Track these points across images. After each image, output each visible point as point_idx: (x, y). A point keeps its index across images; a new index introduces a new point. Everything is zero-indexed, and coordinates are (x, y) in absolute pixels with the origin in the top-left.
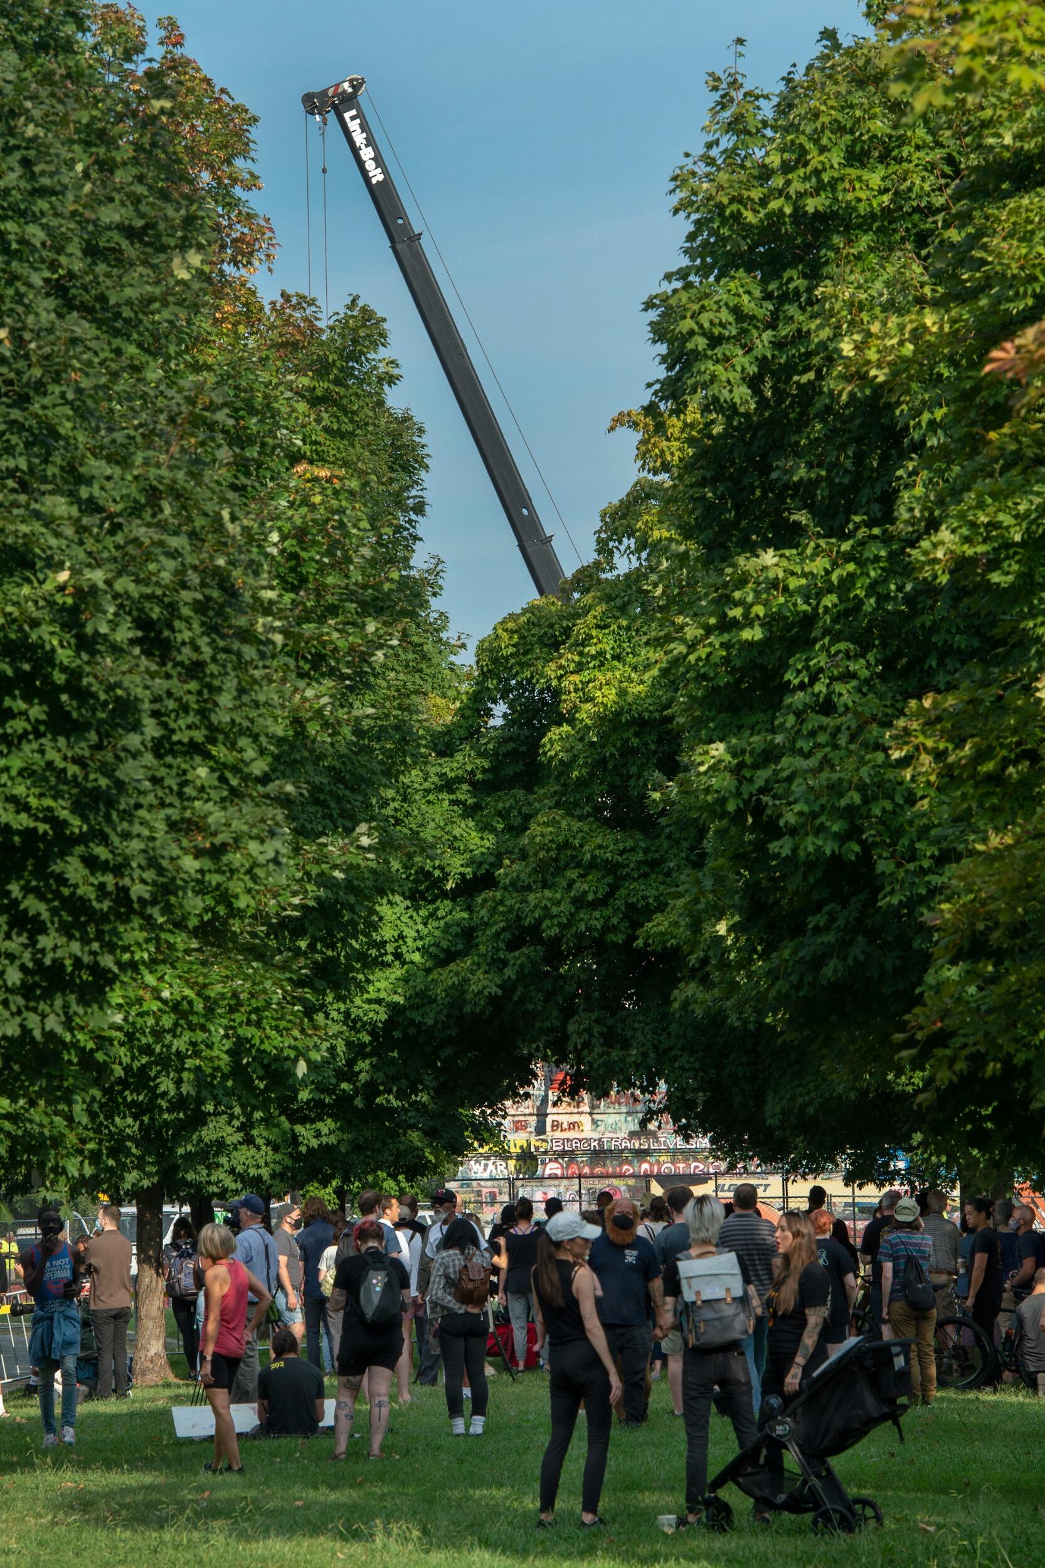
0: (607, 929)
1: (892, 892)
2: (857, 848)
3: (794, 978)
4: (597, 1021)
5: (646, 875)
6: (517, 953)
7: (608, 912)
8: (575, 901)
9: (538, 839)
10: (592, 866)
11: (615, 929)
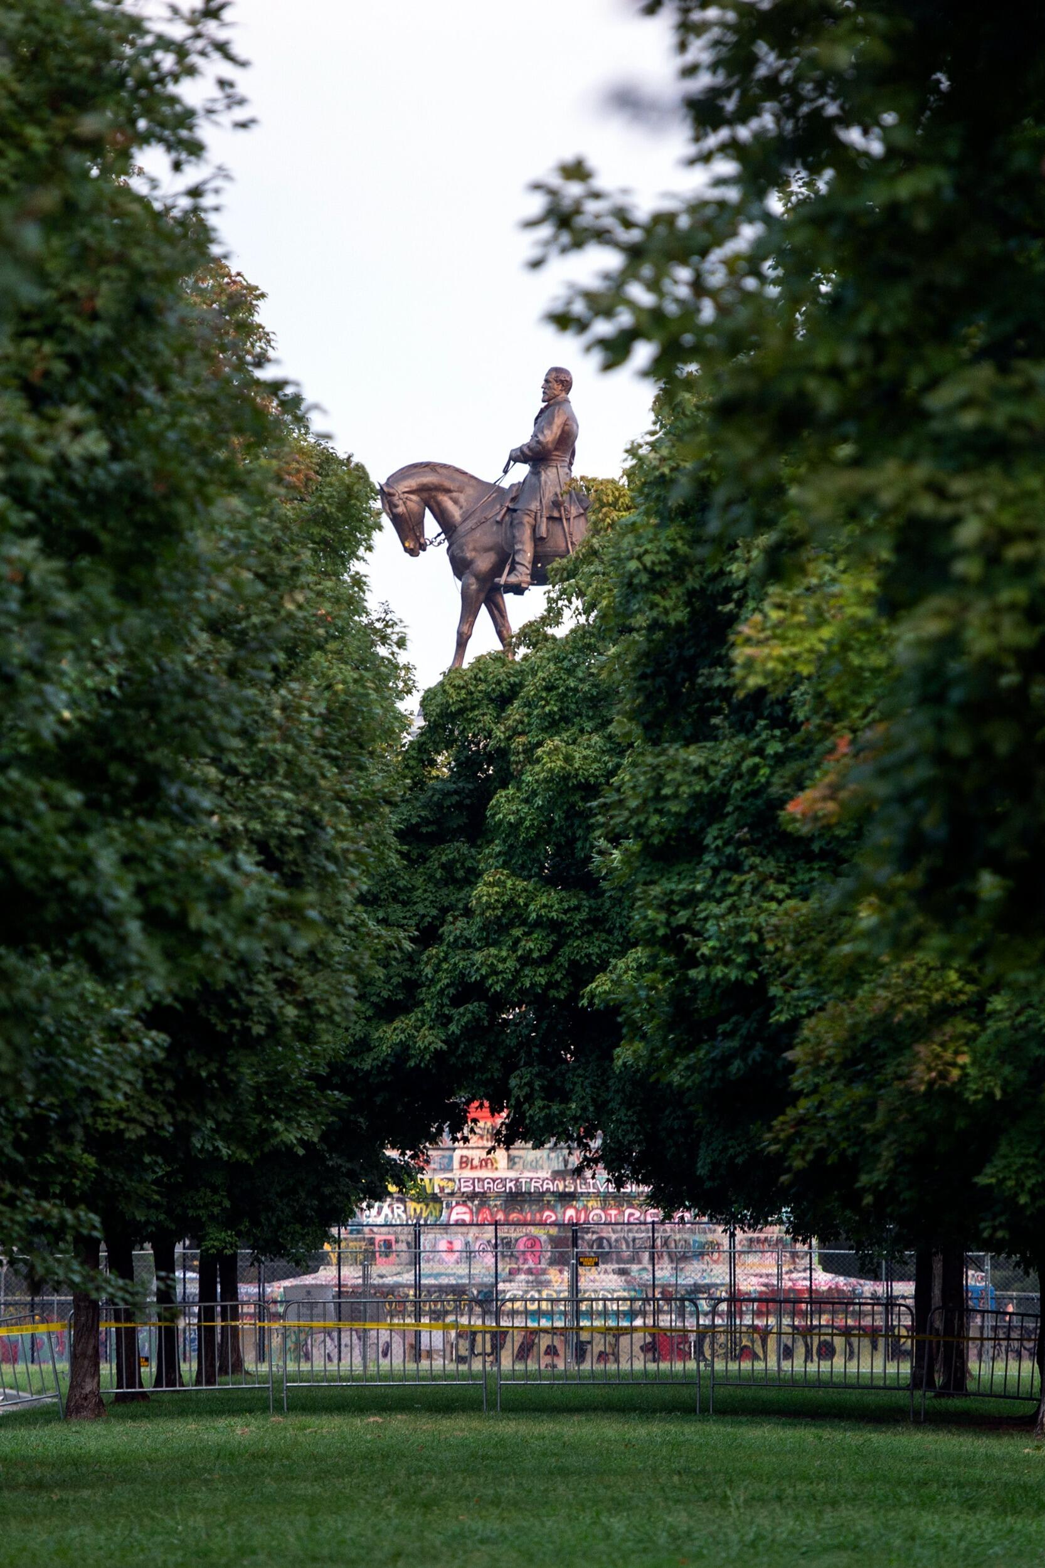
0: (552, 985)
1: (781, 1012)
2: (755, 975)
3: (707, 1074)
4: (538, 1075)
5: (589, 933)
6: (461, 1010)
7: (552, 968)
8: (519, 959)
9: (484, 899)
10: (538, 923)
11: (556, 985)
